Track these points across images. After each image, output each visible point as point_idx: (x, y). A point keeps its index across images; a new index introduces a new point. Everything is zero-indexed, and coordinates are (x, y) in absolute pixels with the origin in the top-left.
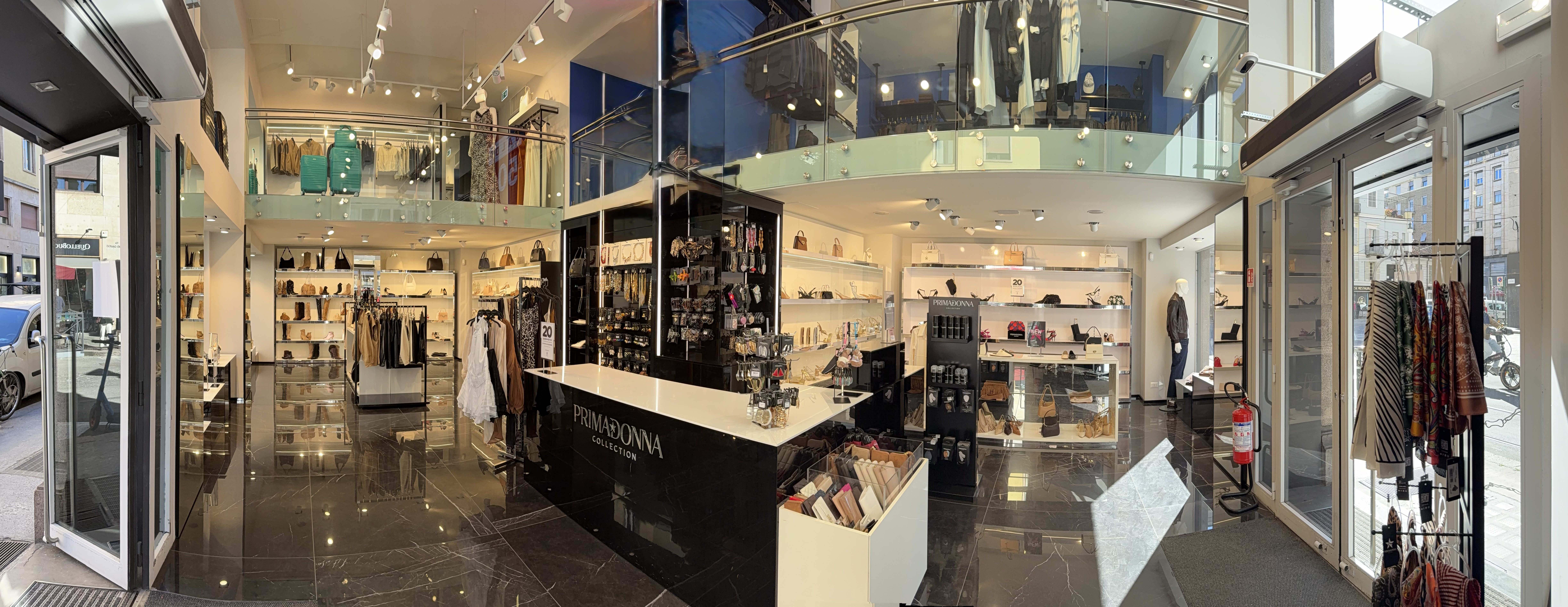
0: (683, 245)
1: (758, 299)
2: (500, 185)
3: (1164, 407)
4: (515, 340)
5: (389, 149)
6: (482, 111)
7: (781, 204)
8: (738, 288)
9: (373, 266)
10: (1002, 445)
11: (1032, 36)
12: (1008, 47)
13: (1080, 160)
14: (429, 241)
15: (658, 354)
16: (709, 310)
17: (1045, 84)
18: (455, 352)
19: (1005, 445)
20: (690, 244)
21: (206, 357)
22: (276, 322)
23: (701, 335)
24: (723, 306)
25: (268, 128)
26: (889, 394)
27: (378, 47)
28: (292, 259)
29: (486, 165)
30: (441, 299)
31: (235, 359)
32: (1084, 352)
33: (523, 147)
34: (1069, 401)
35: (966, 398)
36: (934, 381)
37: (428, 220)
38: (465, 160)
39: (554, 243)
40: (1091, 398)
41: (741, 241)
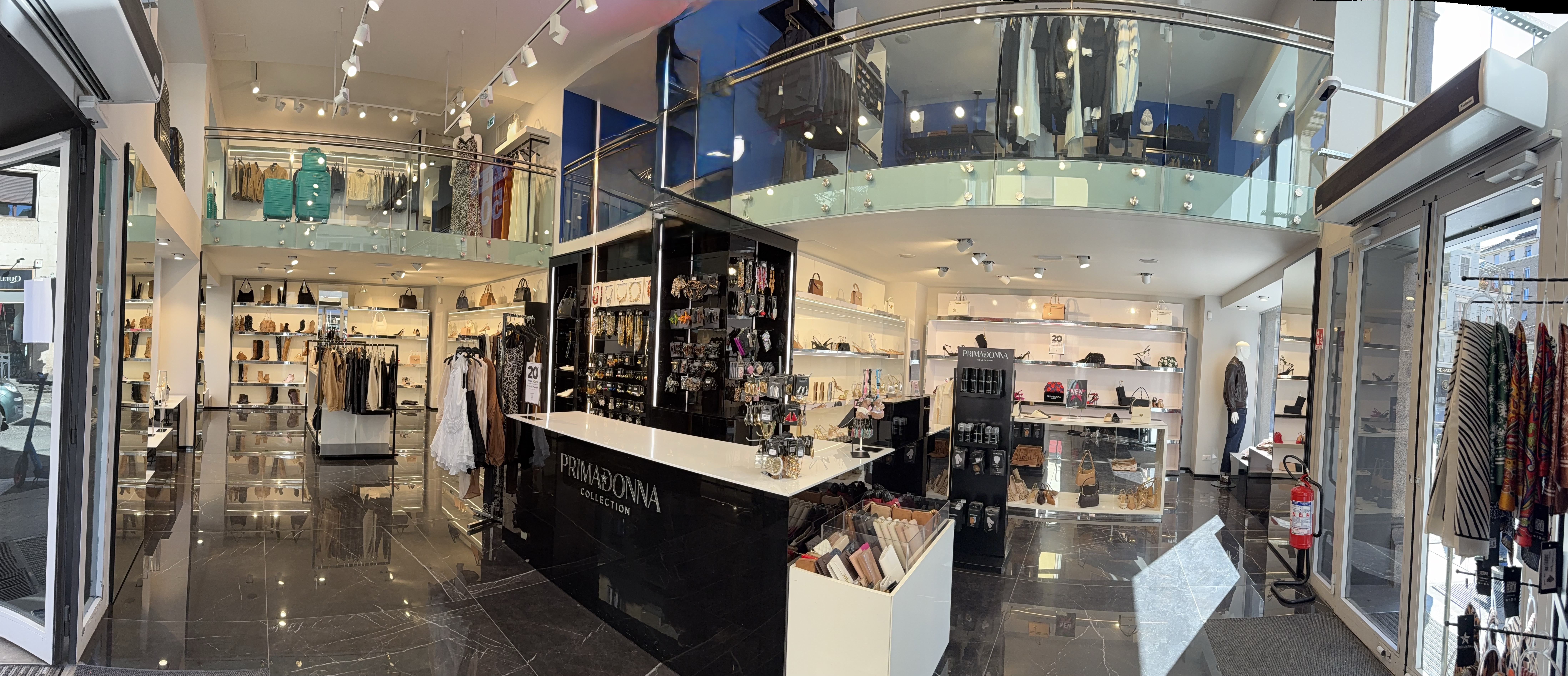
0: (685, 284)
1: (767, 347)
2: (483, 219)
3: (1216, 483)
4: (497, 381)
5: (361, 176)
6: (466, 137)
7: (796, 241)
8: (745, 333)
9: (340, 304)
10: (1034, 515)
11: (1083, 59)
12: (1056, 71)
13: (1133, 198)
14: (403, 275)
15: (655, 405)
16: (712, 356)
17: (1097, 114)
18: (427, 401)
19: (1037, 515)
20: (693, 283)
21: (153, 397)
22: (231, 361)
23: (703, 384)
24: (728, 352)
25: (229, 150)
26: (911, 454)
27: (353, 64)
28: (252, 292)
29: (469, 196)
30: (413, 340)
31: (185, 400)
32: (1129, 416)
33: (510, 179)
34: (1110, 469)
35: (997, 460)
36: (961, 440)
37: (402, 252)
38: (444, 189)
39: (541, 282)
40: (1135, 466)
41: (751, 281)
